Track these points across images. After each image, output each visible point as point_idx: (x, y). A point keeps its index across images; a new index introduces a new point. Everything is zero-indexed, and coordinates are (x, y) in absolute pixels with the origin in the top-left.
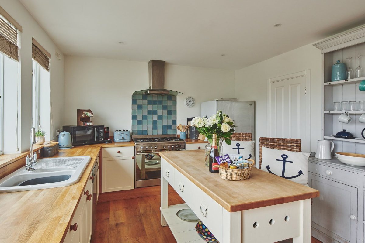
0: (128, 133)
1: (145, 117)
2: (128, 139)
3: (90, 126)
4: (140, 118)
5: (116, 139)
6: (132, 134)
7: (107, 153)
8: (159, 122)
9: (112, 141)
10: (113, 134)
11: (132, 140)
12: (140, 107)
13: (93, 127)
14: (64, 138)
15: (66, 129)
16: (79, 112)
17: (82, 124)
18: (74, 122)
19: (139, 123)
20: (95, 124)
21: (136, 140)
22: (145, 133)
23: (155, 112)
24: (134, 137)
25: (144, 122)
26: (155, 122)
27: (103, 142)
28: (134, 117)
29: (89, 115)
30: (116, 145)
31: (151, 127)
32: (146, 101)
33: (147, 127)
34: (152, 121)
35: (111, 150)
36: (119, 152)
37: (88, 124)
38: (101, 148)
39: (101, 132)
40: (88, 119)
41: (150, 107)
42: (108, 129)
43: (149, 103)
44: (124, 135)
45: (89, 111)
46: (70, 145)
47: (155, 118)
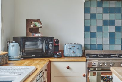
0: (79, 47)
1: (99, 29)
2: (79, 53)
3: (38, 37)
4: (93, 29)
5: (66, 52)
6: (86, 48)
7: (55, 67)
8: (117, 34)
9: (62, 55)
10: (63, 47)
11: (84, 55)
12: (93, 16)
13: (42, 39)
14: (14, 49)
15: (16, 39)
16: (29, 22)
17: (31, 35)
18: (23, 33)
19: (93, 35)
20: (43, 36)
21: (89, 55)
22: (100, 47)
23: (112, 23)
24: (87, 52)
25: (99, 34)
26: (112, 35)
27: (53, 56)
28: (87, 29)
29: (38, 25)
30: (66, 59)
31: (107, 41)
32: (101, 10)
33: (102, 40)
34: (108, 34)
35: (59, 64)
36: (68, 68)
37: (37, 35)
38: (50, 62)
39: (50, 45)
40: (36, 30)
41: (106, 17)
42: (57, 42)
43: (105, 11)
44: (74, 49)
45: (38, 21)
46: (19, 57)
47: (112, 29)
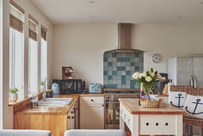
0: (100, 86)
1: (114, 73)
2: (100, 90)
3: (71, 79)
4: (110, 73)
5: (91, 90)
6: (105, 87)
7: (84, 101)
8: (127, 77)
9: (87, 92)
10: (88, 86)
11: (103, 92)
12: (110, 64)
13: (73, 81)
14: (55, 88)
15: (55, 81)
16: (64, 69)
17: (66, 78)
18: (60, 76)
19: (110, 78)
20: (75, 78)
21: (106, 92)
22: (114, 86)
23: (123, 69)
24: (105, 90)
25: (114, 77)
26: (123, 78)
27: (81, 93)
28: (105, 73)
29: (71, 71)
30: (90, 95)
31: (120, 82)
32: (116, 59)
33: (117, 81)
34: (121, 77)
35: (86, 98)
36: (92, 100)
37: (70, 78)
38: (79, 96)
39: (79, 85)
40: (69, 74)
41: (119, 64)
42: (84, 83)
43: (119, 60)
44: (96, 88)
45: (71, 68)
46: (58, 93)
47: (124, 73)
